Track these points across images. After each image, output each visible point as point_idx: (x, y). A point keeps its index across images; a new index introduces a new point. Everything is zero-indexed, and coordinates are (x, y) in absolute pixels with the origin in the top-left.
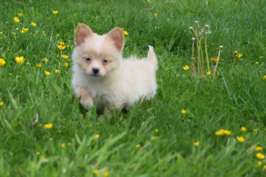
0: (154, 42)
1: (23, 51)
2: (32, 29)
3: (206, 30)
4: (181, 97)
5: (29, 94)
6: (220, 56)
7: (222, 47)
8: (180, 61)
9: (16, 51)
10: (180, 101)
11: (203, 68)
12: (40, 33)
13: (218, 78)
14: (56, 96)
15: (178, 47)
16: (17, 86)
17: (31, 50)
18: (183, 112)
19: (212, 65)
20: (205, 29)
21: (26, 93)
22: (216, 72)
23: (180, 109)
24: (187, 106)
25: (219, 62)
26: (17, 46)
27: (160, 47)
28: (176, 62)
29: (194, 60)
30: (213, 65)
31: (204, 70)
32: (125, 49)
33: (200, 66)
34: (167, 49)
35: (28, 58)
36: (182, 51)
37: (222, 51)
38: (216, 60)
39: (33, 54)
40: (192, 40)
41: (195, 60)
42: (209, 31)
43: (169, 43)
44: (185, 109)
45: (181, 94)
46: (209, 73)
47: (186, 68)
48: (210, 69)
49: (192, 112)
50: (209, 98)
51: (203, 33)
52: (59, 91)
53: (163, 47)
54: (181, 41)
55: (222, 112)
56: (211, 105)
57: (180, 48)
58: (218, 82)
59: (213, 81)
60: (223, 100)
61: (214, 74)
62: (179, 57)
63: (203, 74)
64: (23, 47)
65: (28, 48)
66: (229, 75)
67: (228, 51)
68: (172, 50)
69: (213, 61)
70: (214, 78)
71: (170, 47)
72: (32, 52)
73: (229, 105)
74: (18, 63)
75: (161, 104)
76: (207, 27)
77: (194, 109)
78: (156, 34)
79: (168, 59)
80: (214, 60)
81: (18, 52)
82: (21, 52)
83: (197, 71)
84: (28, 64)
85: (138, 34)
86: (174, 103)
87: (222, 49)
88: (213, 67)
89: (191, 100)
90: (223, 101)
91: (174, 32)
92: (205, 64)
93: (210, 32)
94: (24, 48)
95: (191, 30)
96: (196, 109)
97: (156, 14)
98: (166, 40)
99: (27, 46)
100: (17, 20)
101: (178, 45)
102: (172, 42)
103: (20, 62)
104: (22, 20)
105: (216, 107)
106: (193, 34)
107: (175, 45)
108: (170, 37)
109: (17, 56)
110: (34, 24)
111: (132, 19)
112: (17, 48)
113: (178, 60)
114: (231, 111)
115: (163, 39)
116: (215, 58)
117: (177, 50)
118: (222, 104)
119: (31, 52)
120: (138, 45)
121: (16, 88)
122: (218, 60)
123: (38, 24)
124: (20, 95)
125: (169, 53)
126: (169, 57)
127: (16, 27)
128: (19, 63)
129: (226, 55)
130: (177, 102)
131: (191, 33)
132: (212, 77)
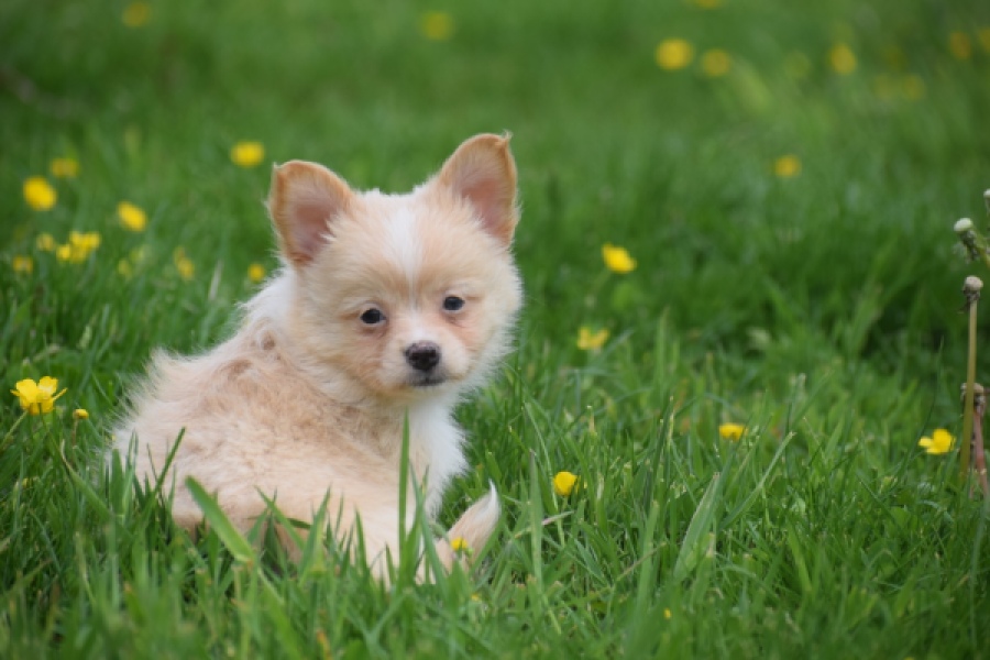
0: (768, 307)
1: (66, 354)
2: (117, 242)
5: (77, 574)
8: (908, 406)
9: (25, 355)
10: (893, 615)
12: (160, 262)
14: (226, 585)
15: (903, 336)
16: (17, 529)
17: (107, 345)
21: (65, 567)
24: (929, 640)
26: (33, 326)
27: (802, 331)
28: (886, 415)
29: (977, 395)
32: (614, 346)
34: (839, 344)
35: (90, 388)
36: (924, 357)
39: (120, 369)
40: (969, 291)
41: (982, 399)
43: (850, 316)
44: (920, 653)
45: (898, 578)
47: (938, 442)
52: (244, 551)
53: (819, 335)
54: (919, 305)
57: (912, 342)
62: (904, 387)
64: (64, 328)
65: (87, 335)
68: (870, 348)
71: (854, 333)
72: (112, 356)
74: (30, 408)
75: (789, 629)
78: (783, 269)
79: (845, 395)
81: (38, 358)
82: (53, 355)
84: (81, 417)
85: (685, 270)
86: (857, 625)
91: (881, 257)
94: (68, 337)
95: (964, 236)
98: (835, 299)
99: (87, 322)
100: (40, 195)
101: (902, 325)
102: (868, 311)
103: (40, 405)
104: (68, 196)
106: (973, 257)
107: (888, 324)
108: (855, 284)
109: (27, 375)
110: (132, 217)
112: (33, 334)
113: (894, 406)
115: (817, 291)
117: (897, 353)
119: (105, 357)
120: (683, 323)
121: (14, 542)
124: (30, 577)
125: (852, 366)
126: (849, 385)
127: (35, 233)
128: (36, 410)
130: (878, 621)
131: (964, 251)
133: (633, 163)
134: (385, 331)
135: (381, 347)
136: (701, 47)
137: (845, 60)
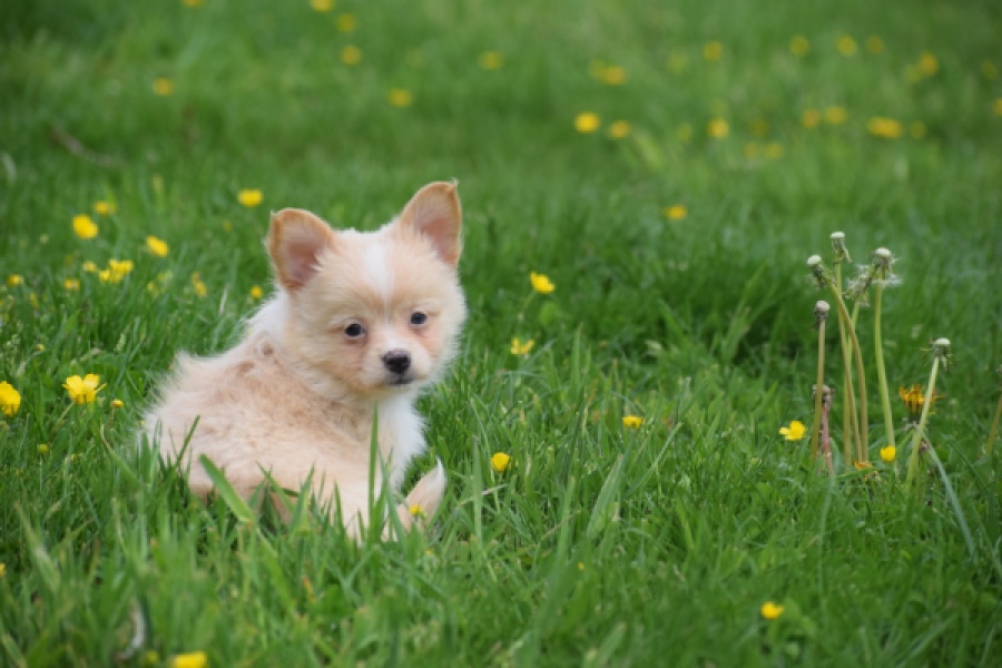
0: (661, 323)
1: (107, 355)
2: (146, 267)
3: (879, 271)
4: (761, 549)
5: (114, 530)
6: (939, 383)
7: (944, 341)
8: (771, 403)
9: (73, 356)
10: (758, 568)
11: (867, 437)
12: (181, 283)
13: (932, 475)
14: (231, 540)
15: (767, 346)
16: (66, 495)
17: (137, 348)
18: (770, 610)
19: (905, 419)
20: (877, 266)
21: (104, 525)
22: (922, 451)
23: (756, 599)
24: (785, 588)
25: (930, 410)
26: (80, 333)
27: (687, 342)
28: (753, 409)
29: (825, 394)
30: (911, 421)
31: (872, 441)
32: (539, 353)
33: (852, 423)
34: (717, 354)
35: (124, 383)
36: (783, 364)
37: (944, 360)
38: (921, 400)
39: (148, 368)
40: (819, 312)
41: (828, 398)
42: (893, 276)
43: (725, 331)
44: (777, 599)
45: (762, 538)
46: (889, 452)
47: (794, 431)
48: (898, 439)
49: (805, 611)
50: (887, 559)
51: (864, 285)
52: (246, 515)
53: (701, 346)
54: (779, 323)
55: (936, 616)
56: (887, 586)
57: (773, 352)
58: (930, 492)
59: (906, 488)
60: (946, 566)
61: (912, 461)
62: (767, 388)
63: (863, 460)
64: (104, 336)
65: (122, 341)
66: (980, 463)
67: (984, 367)
68: (740, 357)
69: (910, 403)
70: (910, 476)
71: (728, 344)
72: (142, 357)
73: (970, 587)
74: (77, 399)
75: (677, 578)
76: (885, 259)
77: (815, 602)
78: (673, 293)
79: (721, 393)
80: (913, 398)
81: (83, 359)
82: (95, 357)
83: (841, 446)
84: (117, 406)
85: (596, 294)
86: (730, 575)
87: (944, 350)
88: (908, 426)
89: (807, 564)
90: (944, 570)
91: (750, 284)
93: (894, 280)
94: (107, 342)
95: (815, 270)
96: (824, 602)
97: (677, 213)
98: (714, 317)
99: (122, 331)
100: (85, 227)
101: (767, 339)
102: (739, 327)
103: (85, 396)
104: (108, 231)
105: (915, 596)
106: (822, 285)
107: (755, 337)
108: (730, 305)
109: (74, 372)
110: (158, 247)
111: (573, 230)
112: (79, 340)
113: (759, 402)
114: (975, 612)
115: (700, 311)
116: (916, 393)
117: (762, 360)
118: (935, 583)
119: (136, 357)
120: (594, 335)
121: (64, 505)
122: (927, 399)
123: (174, 246)
124: (76, 532)
125: (727, 370)
126: (724, 386)
127: (82, 260)
128: (82, 400)
129: (972, 385)
130: (746, 572)
131: (815, 281)
132: (904, 469)
133: (555, 207)
134: (366, 342)
135: (363, 355)
136: (608, 118)
137: (720, 129)
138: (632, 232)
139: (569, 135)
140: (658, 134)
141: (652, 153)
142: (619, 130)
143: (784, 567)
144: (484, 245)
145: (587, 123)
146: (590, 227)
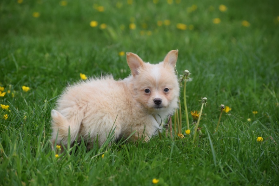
3: (185, 77)
6: (203, 110)
7: (205, 98)
10: (151, 167)
11: (181, 125)
13: (200, 138)
18: (155, 181)
19: (192, 121)
20: (185, 76)
22: (198, 130)
23: (151, 177)
24: (159, 173)
25: (201, 117)
30: (194, 121)
31: (183, 127)
33: (177, 122)
37: (205, 104)
38: (197, 115)
42: (189, 78)
44: (157, 178)
46: (188, 131)
48: (190, 127)
49: (165, 181)
50: (188, 165)
51: (181, 81)
55: (203, 183)
56: (189, 173)
58: (200, 143)
59: (193, 142)
60: (206, 166)
61: (195, 133)
63: (180, 133)
66: (214, 134)
67: (214, 103)
69: (194, 116)
70: (194, 138)
73: (213, 174)
75: (127, 170)
76: (187, 73)
77: (168, 178)
80: (195, 115)
83: (173, 127)
86: (143, 170)
87: (205, 101)
88: (193, 123)
89: (165, 166)
90: (206, 168)
92: (184, 119)
93: (190, 79)
96: (171, 179)
97: (122, 54)
105: (197, 177)
111: (92, 59)
114: (215, 181)
116: (196, 113)
118: (203, 172)
122: (200, 115)
129: (211, 109)
130: (147, 169)
132: (192, 136)
137: (133, 27)
138: (109, 60)
139: (89, 28)
140: (115, 28)
141: (113, 34)
142: (103, 27)
143: (159, 167)
144: (65, 64)
145: (94, 24)
146: (97, 58)
